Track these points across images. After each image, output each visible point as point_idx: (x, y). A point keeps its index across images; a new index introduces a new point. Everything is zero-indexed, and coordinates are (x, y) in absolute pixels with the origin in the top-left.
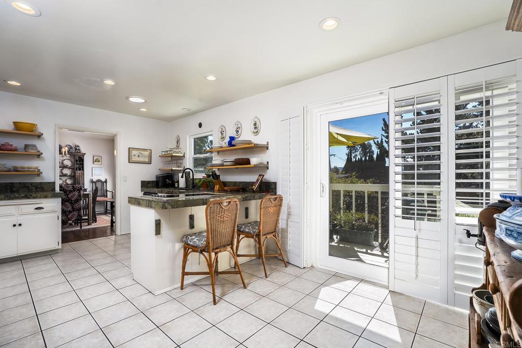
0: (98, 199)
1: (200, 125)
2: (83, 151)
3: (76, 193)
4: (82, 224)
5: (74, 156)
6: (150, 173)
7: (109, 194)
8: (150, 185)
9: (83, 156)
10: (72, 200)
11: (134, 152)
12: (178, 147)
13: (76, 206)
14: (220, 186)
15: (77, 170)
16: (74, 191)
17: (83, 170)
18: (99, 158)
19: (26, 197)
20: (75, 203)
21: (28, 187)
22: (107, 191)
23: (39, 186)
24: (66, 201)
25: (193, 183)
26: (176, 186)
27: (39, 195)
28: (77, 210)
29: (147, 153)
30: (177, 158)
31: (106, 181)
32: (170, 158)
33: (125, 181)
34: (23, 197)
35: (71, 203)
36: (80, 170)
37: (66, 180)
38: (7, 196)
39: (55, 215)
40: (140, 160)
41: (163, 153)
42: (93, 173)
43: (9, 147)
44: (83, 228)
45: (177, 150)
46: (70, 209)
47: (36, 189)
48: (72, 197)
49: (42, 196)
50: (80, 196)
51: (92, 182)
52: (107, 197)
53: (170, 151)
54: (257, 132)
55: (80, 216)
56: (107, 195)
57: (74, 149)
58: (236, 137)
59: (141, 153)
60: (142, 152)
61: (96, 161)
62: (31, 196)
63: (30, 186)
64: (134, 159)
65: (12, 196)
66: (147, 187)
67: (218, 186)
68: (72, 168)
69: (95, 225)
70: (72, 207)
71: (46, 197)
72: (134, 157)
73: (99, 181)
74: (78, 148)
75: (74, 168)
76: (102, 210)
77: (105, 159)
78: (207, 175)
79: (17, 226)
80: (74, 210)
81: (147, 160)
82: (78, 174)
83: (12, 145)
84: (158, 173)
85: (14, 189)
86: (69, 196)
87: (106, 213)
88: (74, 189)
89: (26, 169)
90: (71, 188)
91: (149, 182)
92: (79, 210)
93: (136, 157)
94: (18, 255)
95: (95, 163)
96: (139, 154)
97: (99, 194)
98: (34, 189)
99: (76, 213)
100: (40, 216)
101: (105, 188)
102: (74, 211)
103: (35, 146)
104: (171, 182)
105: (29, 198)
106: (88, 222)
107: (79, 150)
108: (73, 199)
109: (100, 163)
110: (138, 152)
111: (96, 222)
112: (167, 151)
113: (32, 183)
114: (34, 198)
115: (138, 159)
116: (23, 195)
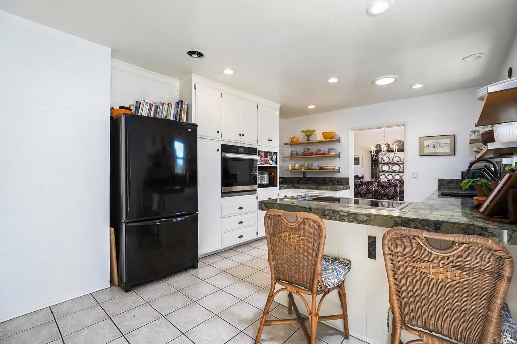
8: (452, 185)
10: (389, 196)
11: (427, 142)
21: (333, 181)
27: (323, 188)
29: (447, 141)
33: (415, 178)
40: (437, 151)
50: (396, 192)
59: (436, 142)
60: (439, 141)
63: (334, 180)
64: (427, 151)
66: (448, 188)
72: (428, 148)
81: (449, 151)
83: (321, 150)
85: (326, 182)
86: (387, 192)
90: (387, 184)
91: (451, 181)
93: (430, 149)
96: (434, 143)
98: (336, 182)
105: (317, 189)
108: (390, 195)
110: (434, 141)
113: (335, 178)
114: (320, 190)
115: (432, 150)
116: (315, 187)
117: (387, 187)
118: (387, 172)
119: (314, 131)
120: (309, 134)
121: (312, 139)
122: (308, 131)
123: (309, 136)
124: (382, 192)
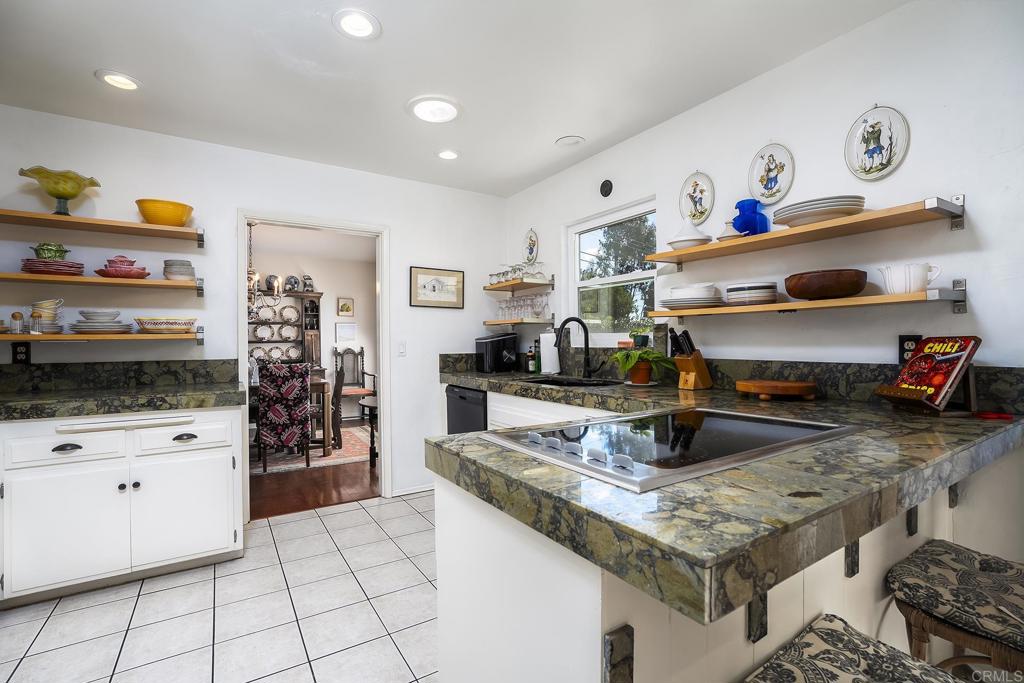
0: (346, 390)
1: (606, 189)
2: (318, 287)
3: (297, 383)
4: (311, 452)
5: (302, 299)
6: (463, 333)
7: (368, 380)
8: (460, 365)
9: (319, 298)
10: (288, 400)
11: (422, 279)
12: (531, 261)
13: (298, 412)
14: (699, 376)
15: (306, 328)
16: (293, 377)
17: (318, 328)
18: (349, 303)
19: (152, 406)
20: (295, 405)
21: (175, 374)
22: (363, 373)
23: (202, 371)
24: (276, 402)
25: (587, 362)
26: (531, 368)
27: (184, 400)
28: (300, 422)
29: (452, 281)
30: (534, 290)
31: (362, 353)
32: (510, 293)
33: (402, 354)
34: (143, 405)
35: (287, 406)
36: (312, 328)
37: (288, 351)
38: (105, 404)
39: (225, 455)
40: (437, 299)
41: (495, 280)
42: (337, 334)
43: (125, 268)
44: (313, 464)
45: (531, 270)
46: (284, 419)
47: (194, 377)
48: (288, 392)
49: (192, 404)
50: (304, 389)
51: (336, 353)
52: (364, 387)
53: (514, 270)
54: (884, 166)
55: (305, 435)
56: (363, 381)
57: (301, 285)
58: (763, 200)
59: (438, 281)
60: (442, 279)
61: (342, 309)
62: (165, 401)
64: (423, 297)
65: (116, 403)
66: (455, 372)
67: (692, 377)
68: (300, 326)
69: (339, 456)
70: (289, 415)
71: (201, 405)
72: (424, 291)
73: (349, 351)
74: (308, 282)
75: (301, 325)
76: (355, 414)
77: (360, 305)
78: (635, 337)
79: (129, 488)
80: (292, 421)
81: (453, 299)
82: (309, 338)
83: (132, 263)
84: (482, 332)
85: (145, 379)
86: (283, 390)
87: (360, 422)
88: (293, 374)
89: (165, 326)
90: (285, 371)
91: (459, 358)
92: (303, 422)
93: (428, 292)
94: (134, 570)
95: (340, 313)
96: (434, 283)
97: (347, 380)
98: (189, 377)
99: (297, 430)
100: (186, 459)
101: (360, 368)
102: (292, 424)
103: (188, 264)
104: (513, 358)
105: (157, 408)
106: (324, 447)
107: (311, 286)
108: (291, 397)
109: (350, 313)
110: (433, 277)
111: (340, 448)
112: (505, 274)
113: (185, 363)
114: (171, 407)
115: (433, 297)
116: (143, 400)
117: (285, 379)
118: (269, 342)
119: (93, 183)
120: (66, 187)
121: (79, 213)
122: (65, 176)
123: (63, 198)
124: (272, 392)
